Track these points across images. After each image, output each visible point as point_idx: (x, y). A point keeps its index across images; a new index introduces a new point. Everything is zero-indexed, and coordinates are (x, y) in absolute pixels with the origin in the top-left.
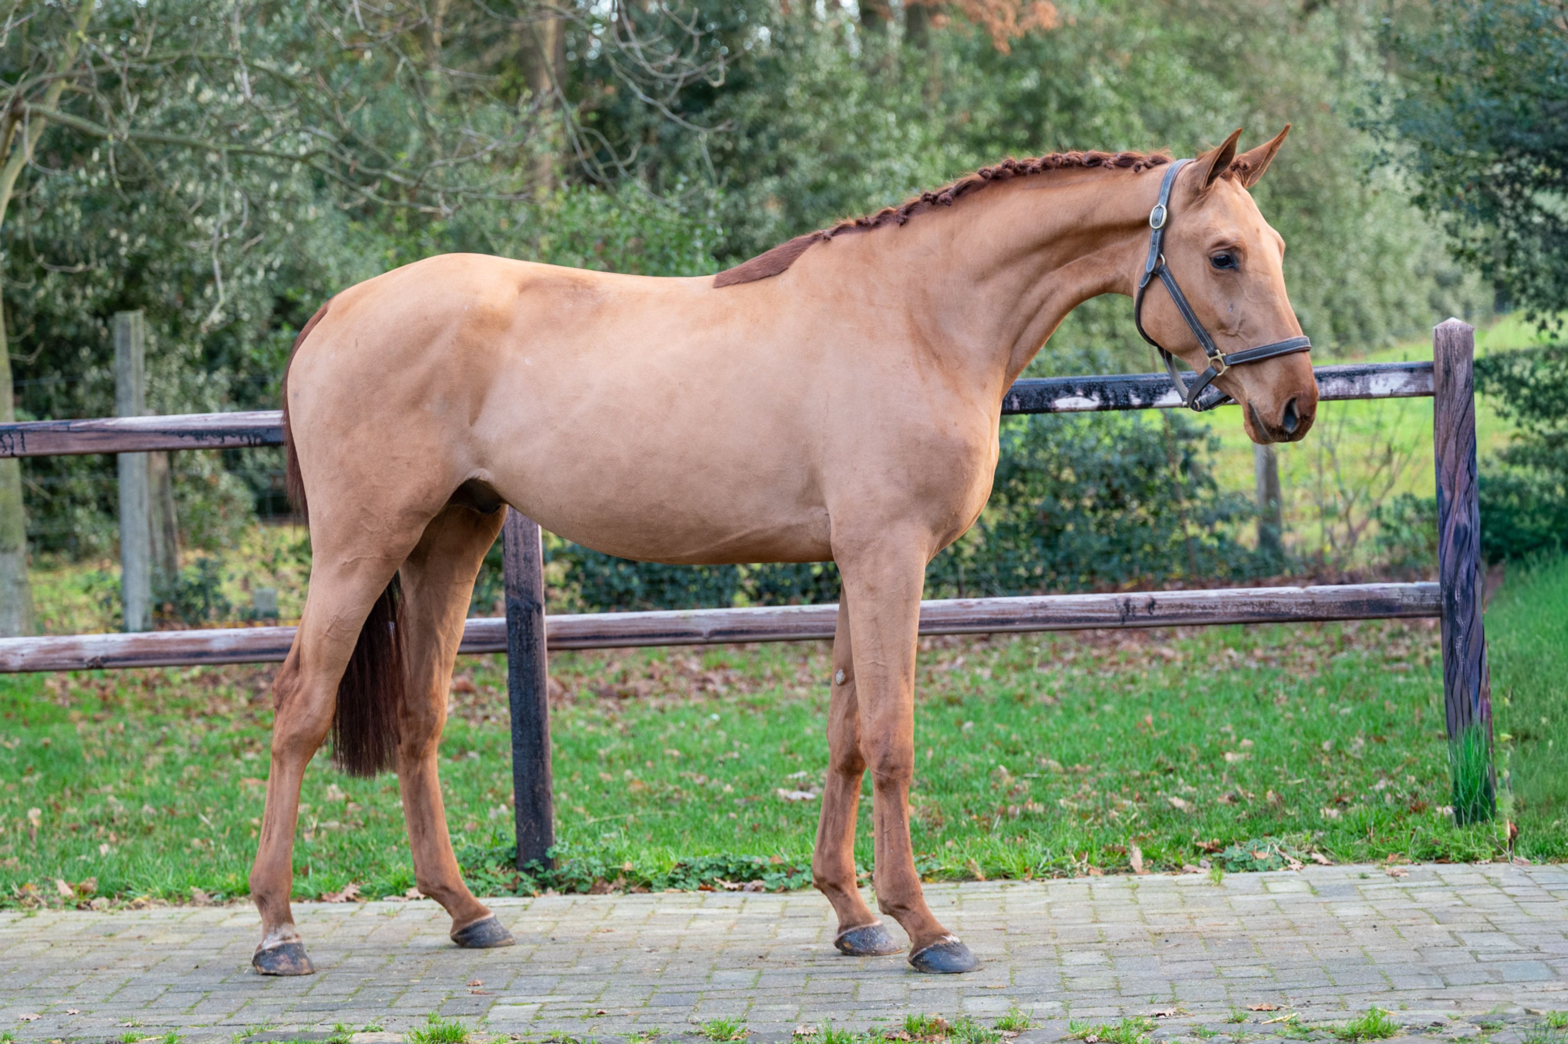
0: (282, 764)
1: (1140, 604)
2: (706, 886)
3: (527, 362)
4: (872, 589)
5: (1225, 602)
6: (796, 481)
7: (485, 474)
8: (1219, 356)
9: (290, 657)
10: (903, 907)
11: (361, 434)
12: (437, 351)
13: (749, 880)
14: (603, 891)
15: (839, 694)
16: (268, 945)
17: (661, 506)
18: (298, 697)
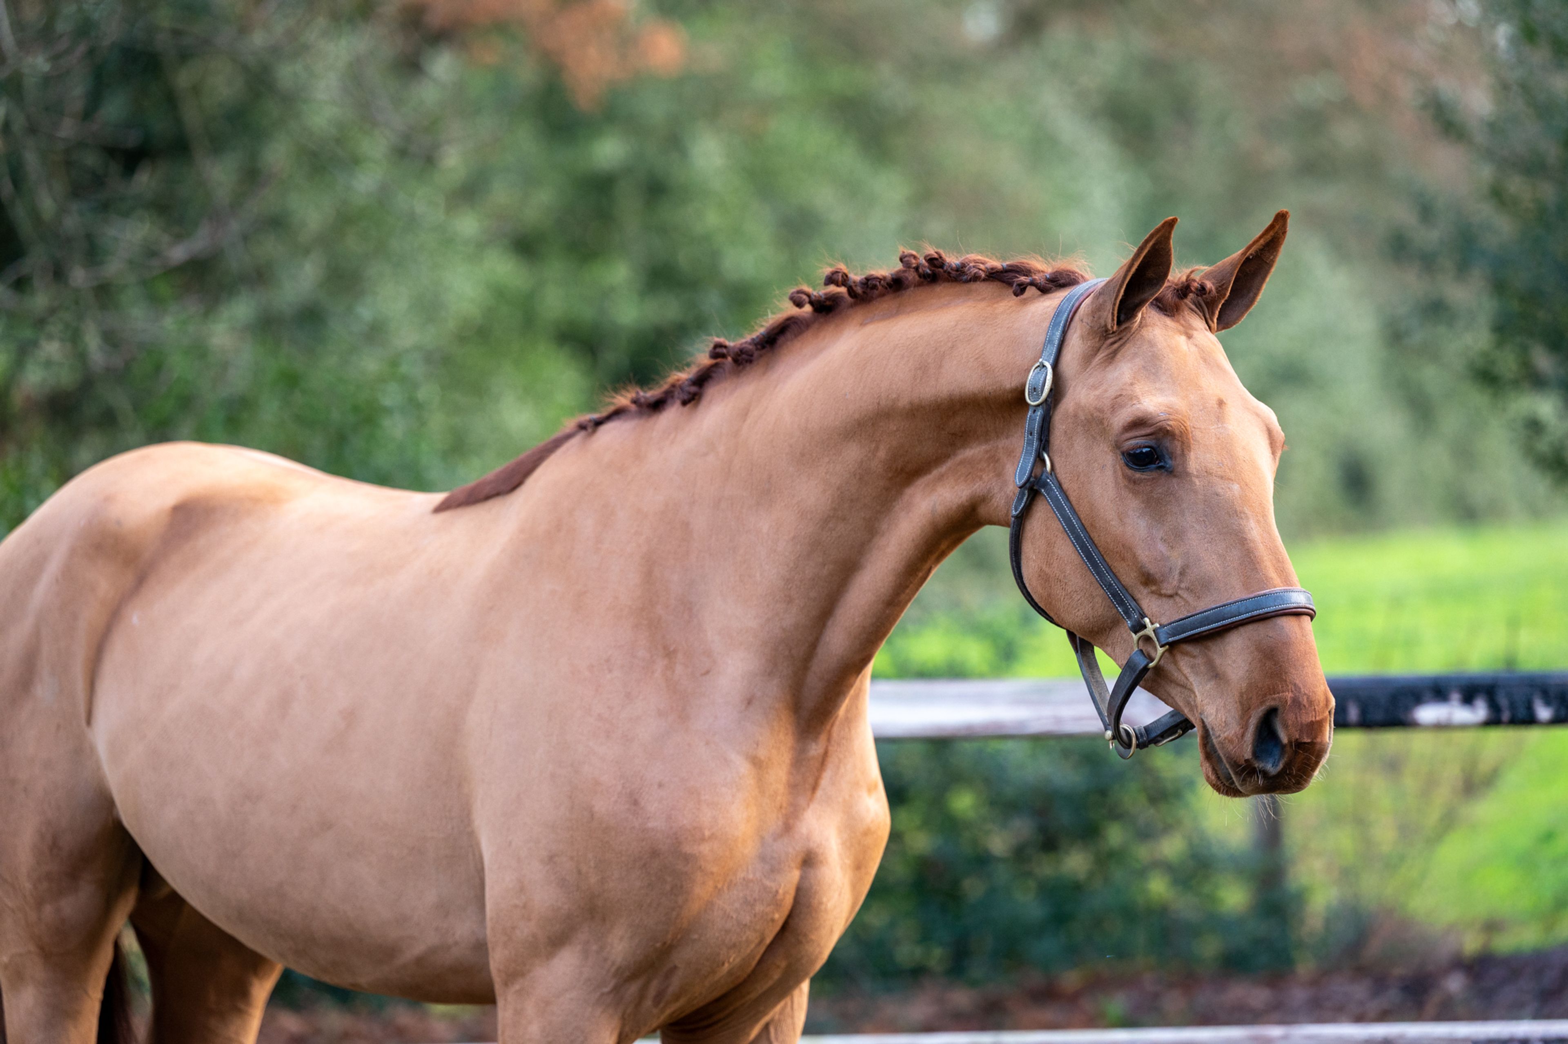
8: (1149, 631)
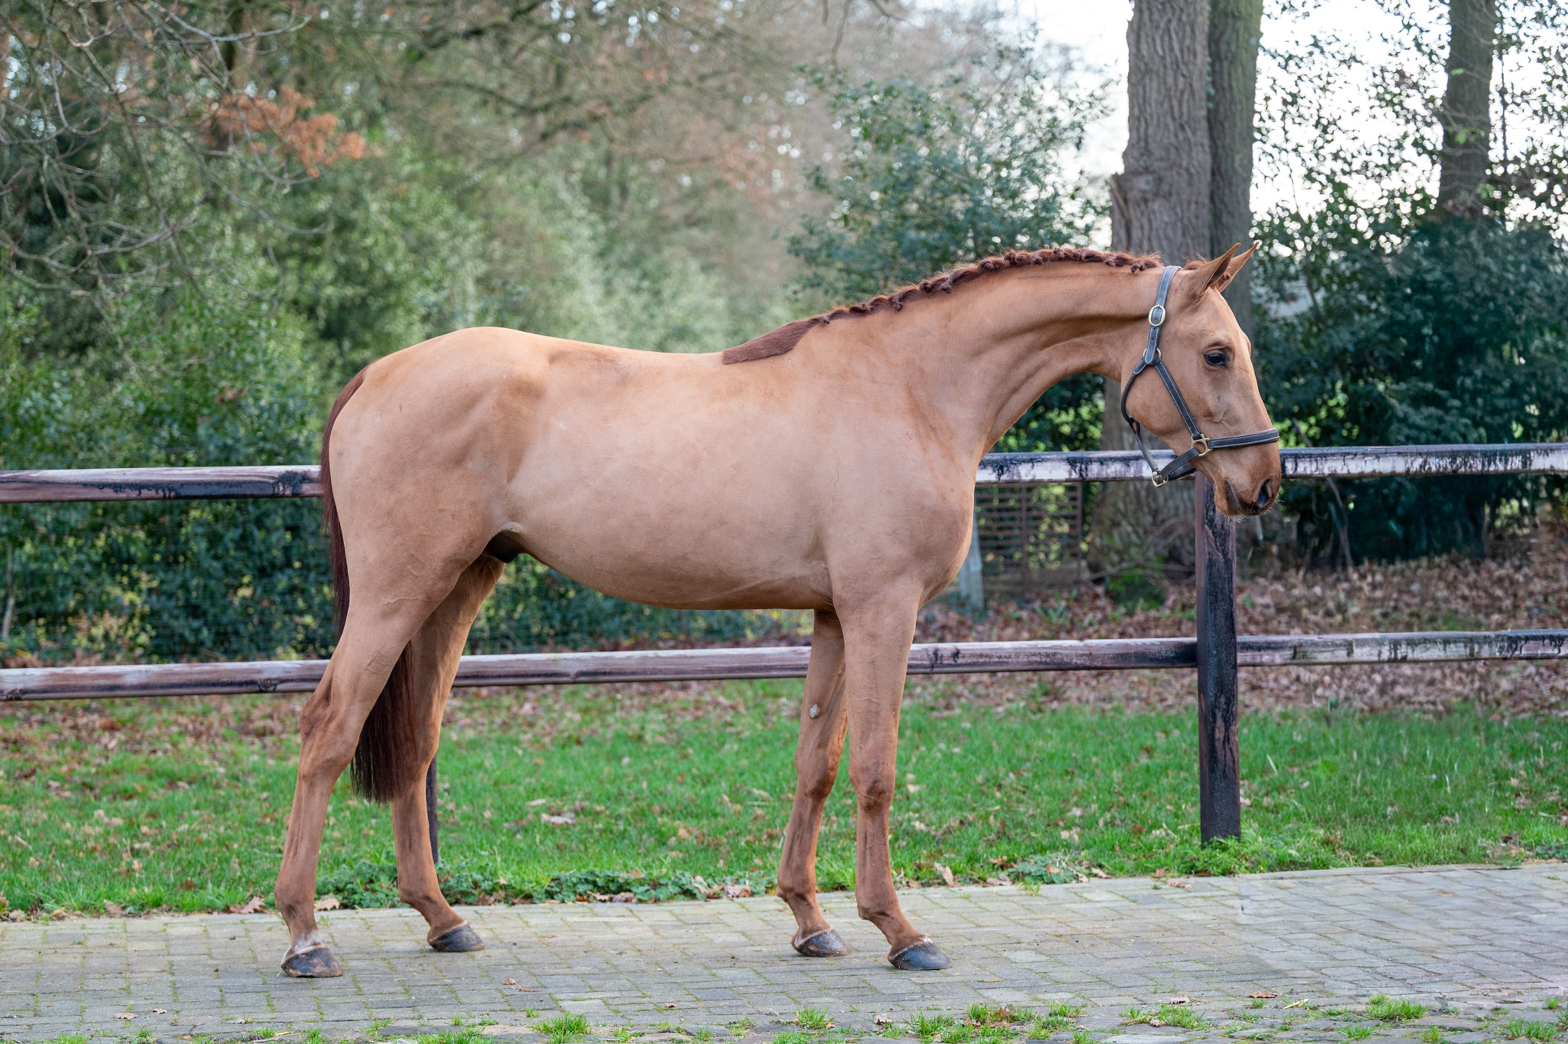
0: (312, 785)
1: (947, 654)
2: (583, 898)
3: (562, 426)
4: (873, 636)
5: (1018, 653)
6: (805, 541)
7: (517, 527)
8: (1203, 440)
9: (320, 688)
10: (883, 914)
11: (408, 488)
12: (479, 414)
13: (616, 892)
14: (484, 902)
15: (812, 726)
16: (301, 950)
17: (685, 558)
18: (333, 726)
